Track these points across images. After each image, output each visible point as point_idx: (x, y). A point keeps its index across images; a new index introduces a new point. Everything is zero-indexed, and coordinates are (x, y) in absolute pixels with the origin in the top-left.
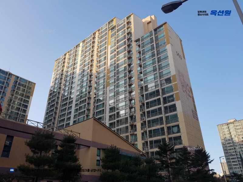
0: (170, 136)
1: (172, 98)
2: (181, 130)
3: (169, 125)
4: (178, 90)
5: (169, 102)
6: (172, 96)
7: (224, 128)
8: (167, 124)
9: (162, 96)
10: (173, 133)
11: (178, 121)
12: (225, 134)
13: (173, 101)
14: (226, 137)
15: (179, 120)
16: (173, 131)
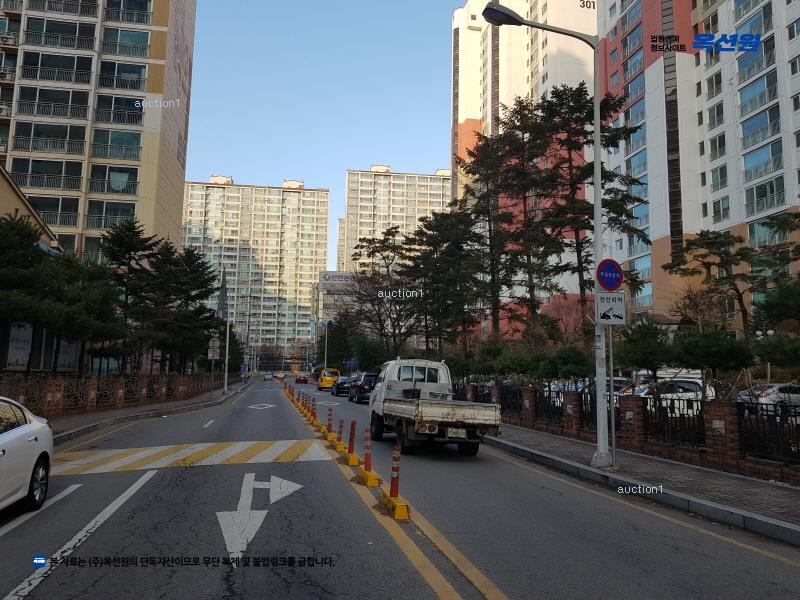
0: (97, 196)
1: (134, 77)
2: (140, 188)
3: (100, 161)
4: (162, 57)
5: (123, 85)
6: (138, 69)
7: (195, 197)
8: (94, 155)
9: (99, 55)
10: (111, 190)
11: (137, 158)
12: (191, 212)
13: (136, 85)
14: (190, 221)
15: (143, 154)
16: (109, 184)
